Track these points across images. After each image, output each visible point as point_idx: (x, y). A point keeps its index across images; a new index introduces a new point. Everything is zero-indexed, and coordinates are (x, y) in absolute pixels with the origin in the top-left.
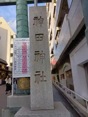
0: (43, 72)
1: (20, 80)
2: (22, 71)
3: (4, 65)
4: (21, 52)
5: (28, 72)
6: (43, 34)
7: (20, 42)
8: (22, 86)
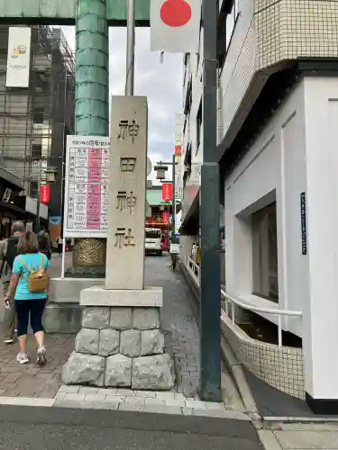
0: (130, 230)
1: (82, 244)
2: (88, 224)
3: (10, 191)
4: (86, 175)
5: (102, 226)
6: (135, 159)
7: (85, 146)
8: (86, 258)
